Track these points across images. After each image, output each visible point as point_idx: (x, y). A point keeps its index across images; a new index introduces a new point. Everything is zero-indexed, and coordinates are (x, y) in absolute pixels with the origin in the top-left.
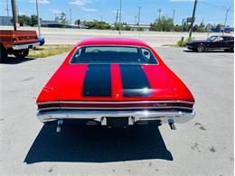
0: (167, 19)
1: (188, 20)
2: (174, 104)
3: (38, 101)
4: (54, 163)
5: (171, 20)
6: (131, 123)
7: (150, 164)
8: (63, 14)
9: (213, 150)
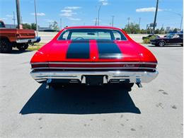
0: (134, 25)
1: (151, 26)
2: (140, 66)
3: (31, 62)
4: (43, 114)
5: (137, 26)
6: (105, 81)
7: (122, 116)
8: (56, 23)
9: (174, 107)
